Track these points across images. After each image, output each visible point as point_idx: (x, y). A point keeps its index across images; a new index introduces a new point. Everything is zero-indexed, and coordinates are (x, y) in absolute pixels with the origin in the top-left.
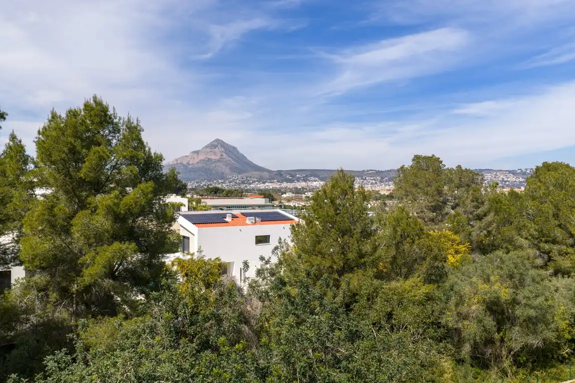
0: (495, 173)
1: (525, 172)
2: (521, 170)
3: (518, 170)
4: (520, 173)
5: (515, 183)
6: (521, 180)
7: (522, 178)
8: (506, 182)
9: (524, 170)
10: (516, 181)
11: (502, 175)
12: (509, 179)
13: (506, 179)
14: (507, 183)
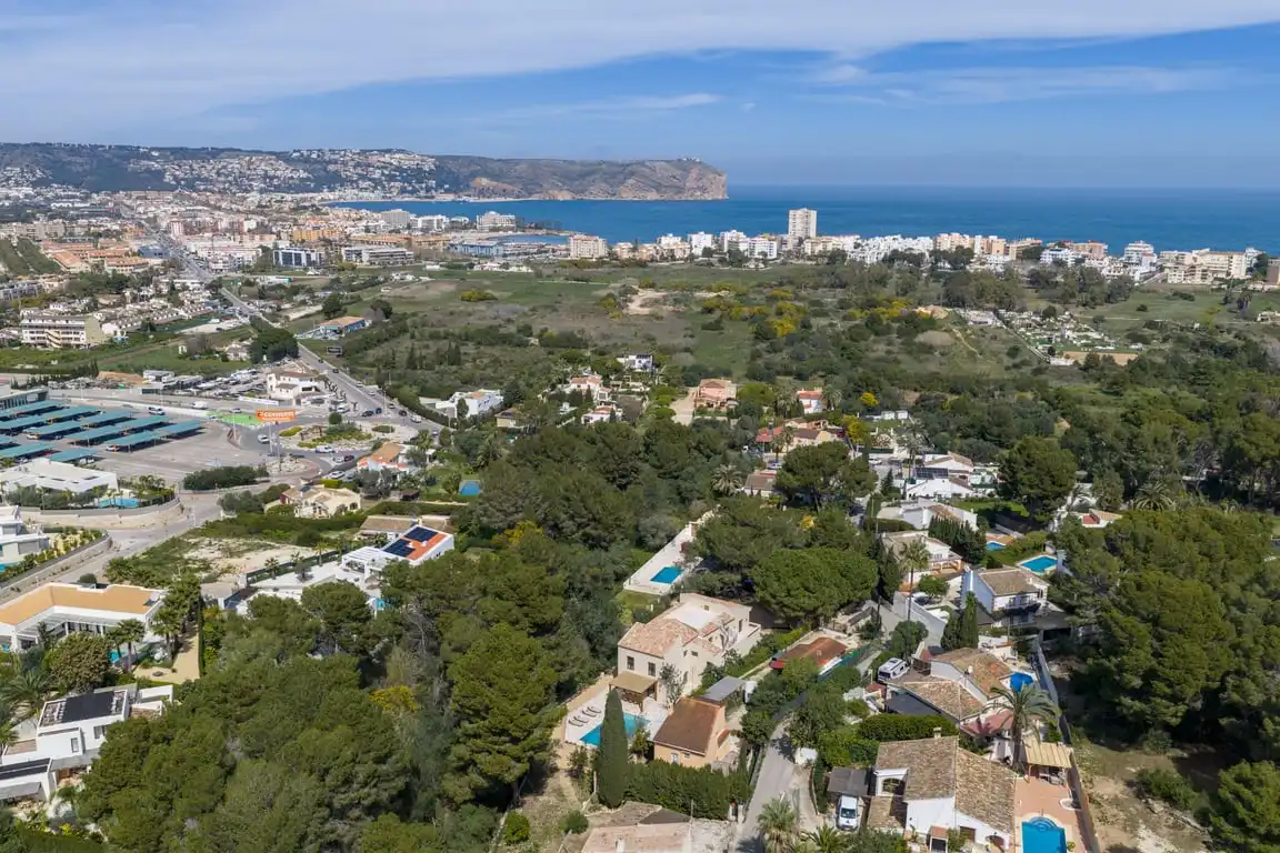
0: (247, 158)
1: (309, 156)
2: (299, 151)
3: (295, 151)
4: (299, 160)
5: (291, 182)
6: (303, 175)
7: (305, 171)
8: (272, 178)
9: (305, 153)
10: (292, 178)
11: (263, 164)
12: (279, 173)
13: (271, 173)
14: (275, 182)
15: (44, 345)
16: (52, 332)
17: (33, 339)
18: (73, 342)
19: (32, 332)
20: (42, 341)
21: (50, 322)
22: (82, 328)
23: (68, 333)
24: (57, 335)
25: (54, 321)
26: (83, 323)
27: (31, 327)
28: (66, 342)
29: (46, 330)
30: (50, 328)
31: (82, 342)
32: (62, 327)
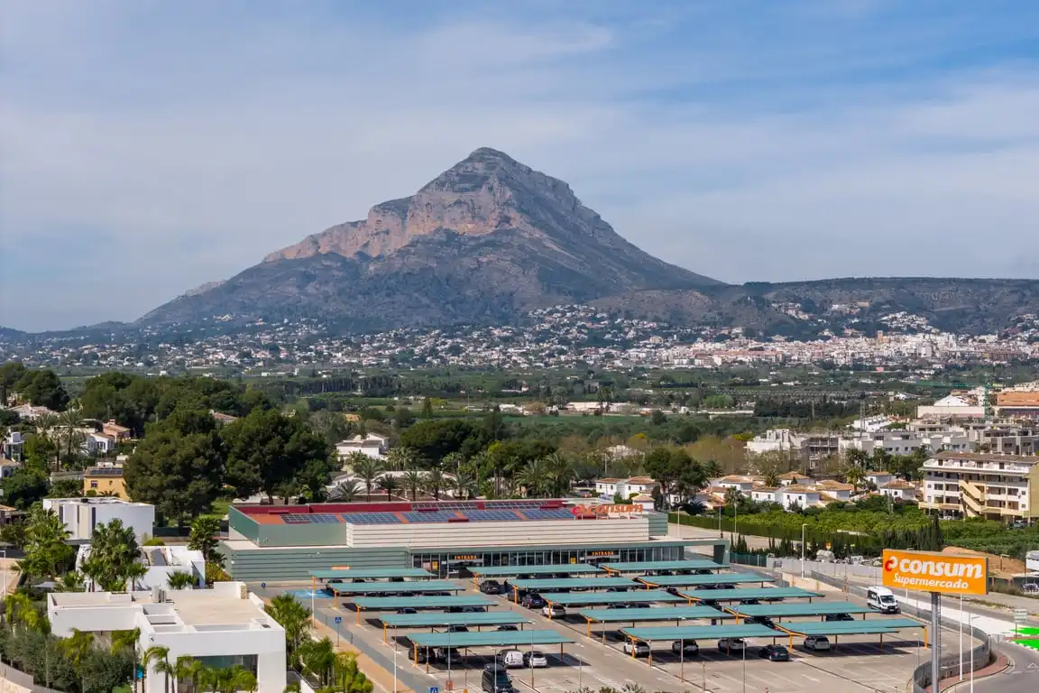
15: (957, 514)
16: (971, 487)
17: (940, 500)
18: (1005, 511)
19: (939, 487)
20: (952, 506)
21: (971, 467)
22: (1023, 480)
23: (1000, 491)
24: (977, 494)
25: (980, 463)
26: (1025, 470)
27: (938, 475)
28: (994, 510)
29: (961, 483)
30: (970, 477)
31: (1020, 512)
32: (990, 477)
